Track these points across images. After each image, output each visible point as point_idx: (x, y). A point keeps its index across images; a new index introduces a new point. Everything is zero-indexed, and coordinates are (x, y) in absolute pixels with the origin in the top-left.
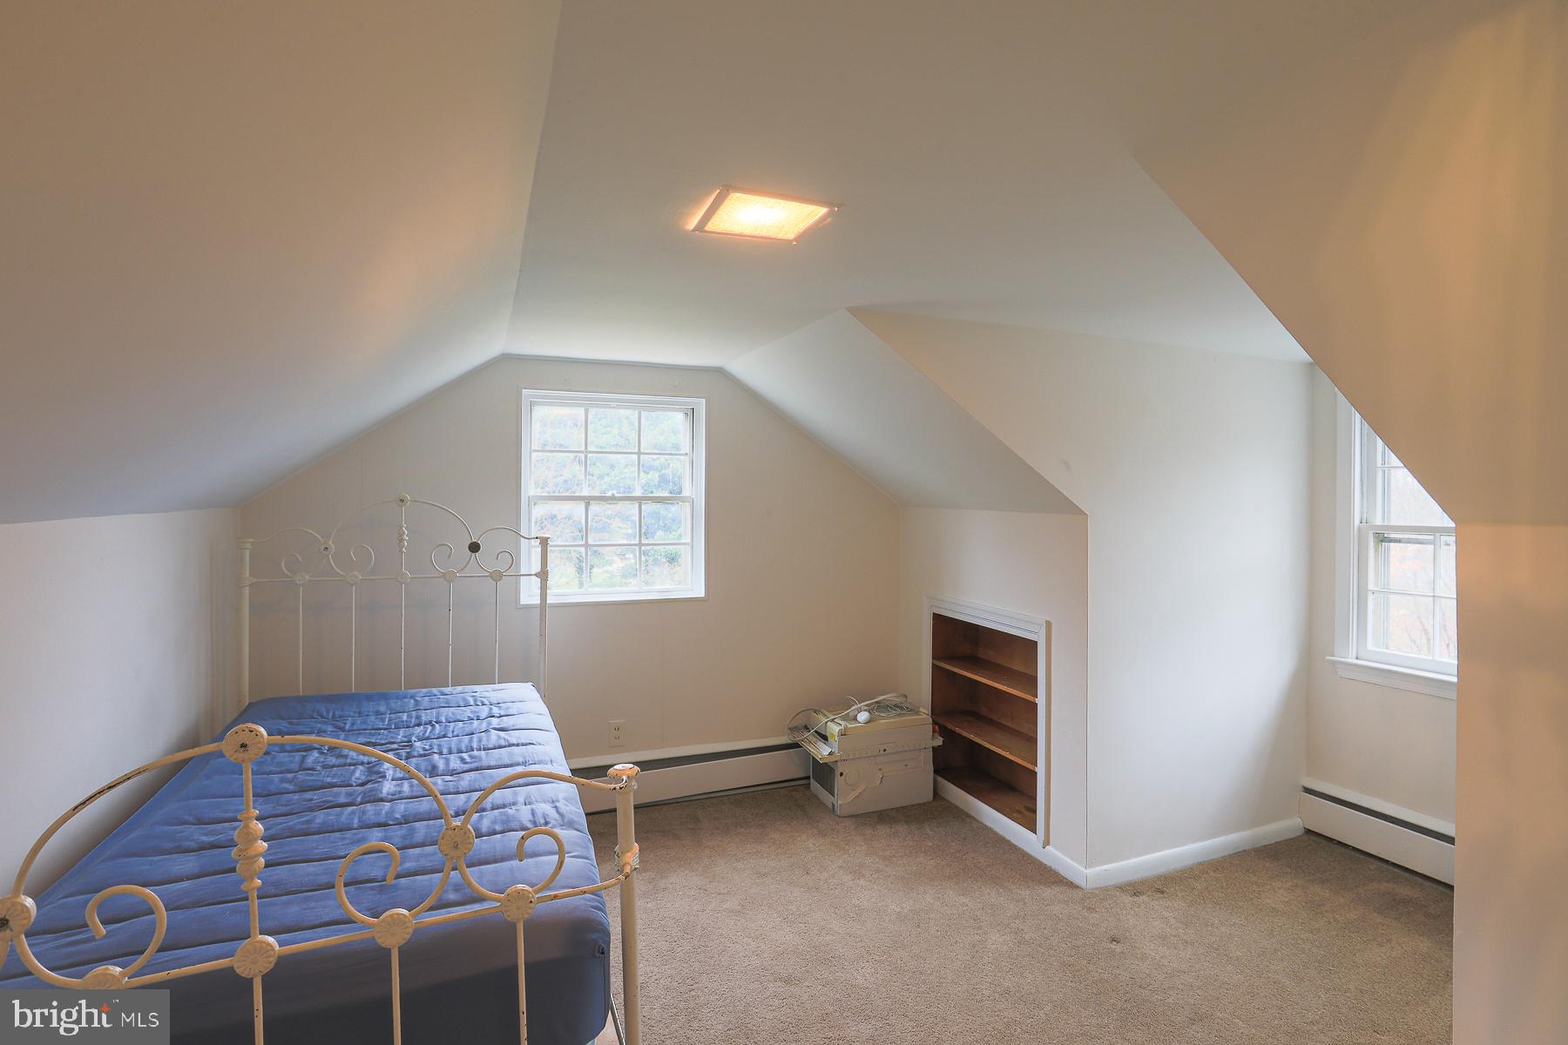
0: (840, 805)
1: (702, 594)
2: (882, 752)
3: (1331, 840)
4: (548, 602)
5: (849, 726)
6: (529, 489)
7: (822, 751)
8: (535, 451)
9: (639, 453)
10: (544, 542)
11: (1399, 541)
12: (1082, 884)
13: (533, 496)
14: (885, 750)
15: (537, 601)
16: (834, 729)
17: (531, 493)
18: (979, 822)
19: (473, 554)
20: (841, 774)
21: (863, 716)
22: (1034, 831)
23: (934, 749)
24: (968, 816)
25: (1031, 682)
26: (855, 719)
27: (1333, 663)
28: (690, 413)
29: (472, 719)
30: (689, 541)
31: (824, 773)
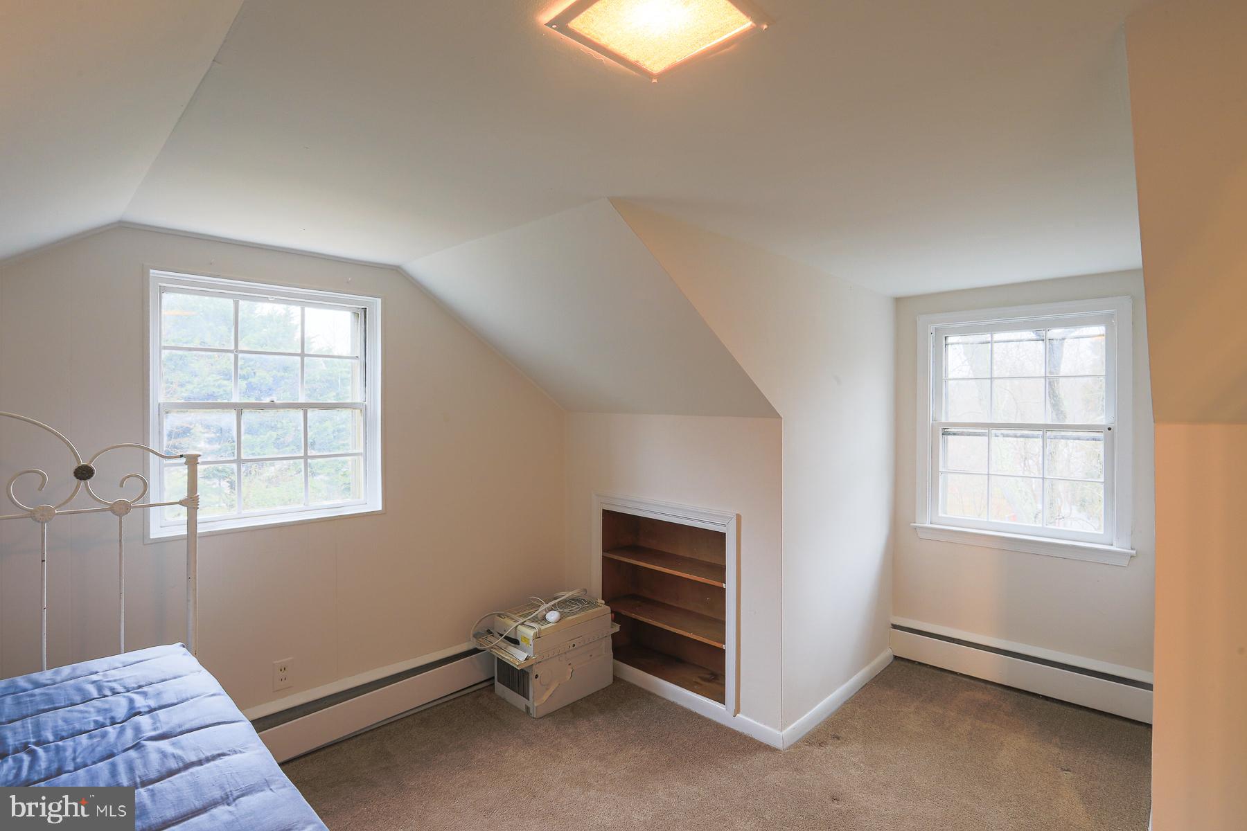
0: (537, 707)
1: (379, 508)
2: (572, 648)
3: (914, 662)
4: (198, 531)
5: (543, 628)
6: (159, 394)
7: (518, 657)
8: (165, 348)
9: (303, 355)
10: (192, 461)
11: (954, 434)
12: (779, 745)
13: (164, 404)
14: (574, 645)
15: (183, 531)
16: (527, 633)
17: (162, 400)
18: (664, 699)
19: (83, 482)
20: (537, 676)
21: (553, 616)
22: (723, 702)
23: (613, 635)
24: (650, 694)
25: (720, 571)
26: (544, 619)
27: (915, 528)
28: (361, 314)
29: (103, 725)
30: (361, 450)
31: (517, 679)
